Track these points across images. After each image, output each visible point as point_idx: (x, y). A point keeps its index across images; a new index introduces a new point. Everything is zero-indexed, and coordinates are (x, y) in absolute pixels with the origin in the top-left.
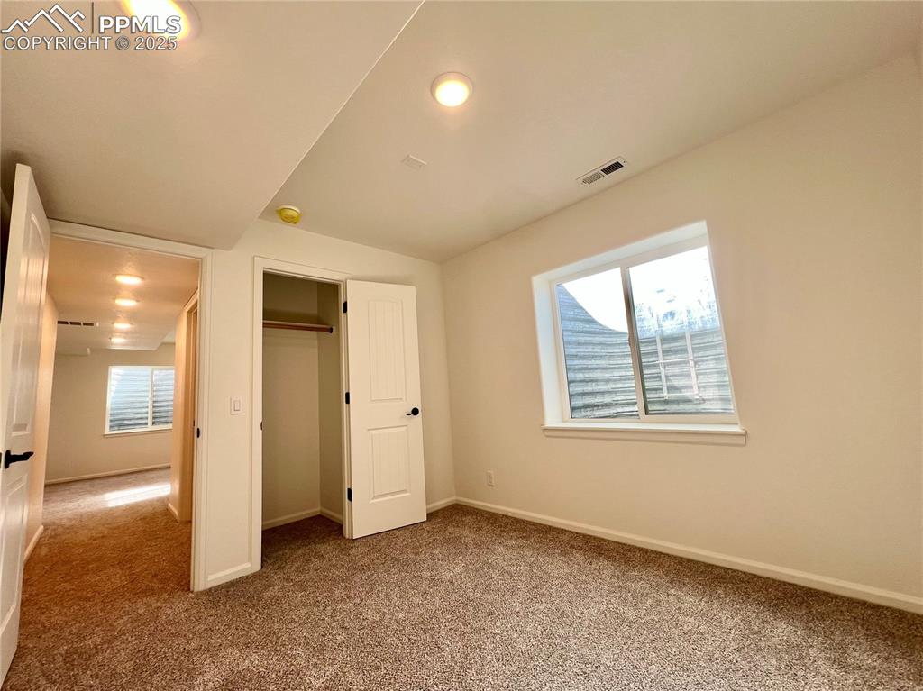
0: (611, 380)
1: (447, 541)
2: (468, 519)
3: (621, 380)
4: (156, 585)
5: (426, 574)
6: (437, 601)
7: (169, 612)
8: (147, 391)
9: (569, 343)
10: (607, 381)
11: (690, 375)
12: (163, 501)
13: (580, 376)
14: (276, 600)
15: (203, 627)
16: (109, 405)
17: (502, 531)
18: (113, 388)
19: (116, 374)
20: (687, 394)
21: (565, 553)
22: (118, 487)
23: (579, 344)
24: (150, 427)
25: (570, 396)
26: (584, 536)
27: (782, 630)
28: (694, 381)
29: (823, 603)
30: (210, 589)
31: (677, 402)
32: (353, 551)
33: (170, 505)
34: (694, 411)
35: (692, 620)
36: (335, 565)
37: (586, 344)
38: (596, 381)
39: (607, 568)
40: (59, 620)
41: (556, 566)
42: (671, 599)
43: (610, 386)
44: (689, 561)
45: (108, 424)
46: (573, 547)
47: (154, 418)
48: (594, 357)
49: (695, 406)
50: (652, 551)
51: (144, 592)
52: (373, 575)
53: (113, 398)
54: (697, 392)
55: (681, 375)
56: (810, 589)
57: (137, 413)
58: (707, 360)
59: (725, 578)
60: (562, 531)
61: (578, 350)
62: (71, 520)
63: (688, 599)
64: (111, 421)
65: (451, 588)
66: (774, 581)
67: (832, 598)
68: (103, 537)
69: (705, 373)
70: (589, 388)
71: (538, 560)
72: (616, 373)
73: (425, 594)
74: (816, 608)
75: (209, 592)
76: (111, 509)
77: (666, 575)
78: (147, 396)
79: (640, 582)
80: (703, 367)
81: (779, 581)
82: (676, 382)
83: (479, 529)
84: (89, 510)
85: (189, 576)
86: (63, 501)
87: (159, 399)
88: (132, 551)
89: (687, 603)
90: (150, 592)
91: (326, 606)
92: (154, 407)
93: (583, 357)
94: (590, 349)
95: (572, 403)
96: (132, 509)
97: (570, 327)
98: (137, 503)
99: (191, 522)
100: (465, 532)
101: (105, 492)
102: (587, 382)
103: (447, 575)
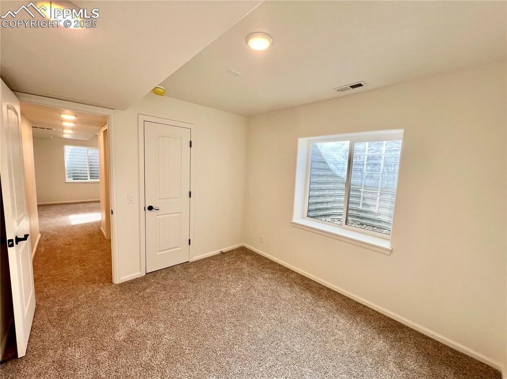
0: (333, 196)
1: (235, 270)
2: (248, 257)
3: (338, 196)
4: (97, 278)
5: (223, 289)
6: (226, 306)
7: (103, 294)
8: (86, 159)
9: (313, 175)
10: (331, 196)
11: (376, 199)
12: (98, 224)
13: (317, 193)
14: (152, 295)
15: (119, 305)
16: (66, 166)
17: (263, 268)
18: (68, 157)
19: (68, 149)
20: (372, 209)
21: (291, 286)
22: (76, 211)
23: (319, 176)
24: (89, 180)
25: (309, 204)
26: (303, 276)
27: (380, 344)
28: (377, 204)
29: (403, 332)
30: (122, 283)
31: (366, 212)
32: (190, 270)
33: (101, 228)
34: (373, 218)
35: (340, 333)
36: (181, 277)
37: (323, 176)
38: (325, 196)
39: (308, 297)
40: (53, 292)
41: (286, 293)
42: (335, 320)
43: (332, 199)
44: (349, 299)
45: (67, 176)
46: (295, 283)
47: (91, 174)
48: (326, 183)
49: (374, 216)
50: (333, 290)
51: (91, 281)
52: (198, 286)
53: (68, 162)
54: (377, 209)
55: (372, 199)
56: (400, 323)
57: (82, 171)
58: (388, 194)
59: (362, 311)
60: (293, 272)
61: (318, 179)
62: (54, 231)
63: (342, 321)
64: (68, 174)
65: (233, 299)
66: (385, 316)
67: (408, 330)
68: (70, 244)
69: (384, 201)
70: (320, 200)
71: (277, 288)
72: (337, 192)
73: (221, 301)
74: (400, 335)
75: (122, 285)
76: (73, 226)
77: (336, 306)
78: (86, 162)
79: (323, 308)
80: (384, 197)
81: (388, 317)
82: (368, 202)
83: (252, 265)
84: (62, 225)
85: (111, 274)
86: (48, 217)
87: (93, 164)
88: (84, 255)
89: (341, 323)
90: (94, 281)
91: (175, 301)
92: (90, 168)
93: (320, 183)
94: (325, 179)
95: (309, 208)
96: (83, 227)
97: (316, 167)
98: (85, 224)
99: (110, 240)
100: (245, 266)
101: (70, 214)
102: (319, 197)
103: (233, 291)
